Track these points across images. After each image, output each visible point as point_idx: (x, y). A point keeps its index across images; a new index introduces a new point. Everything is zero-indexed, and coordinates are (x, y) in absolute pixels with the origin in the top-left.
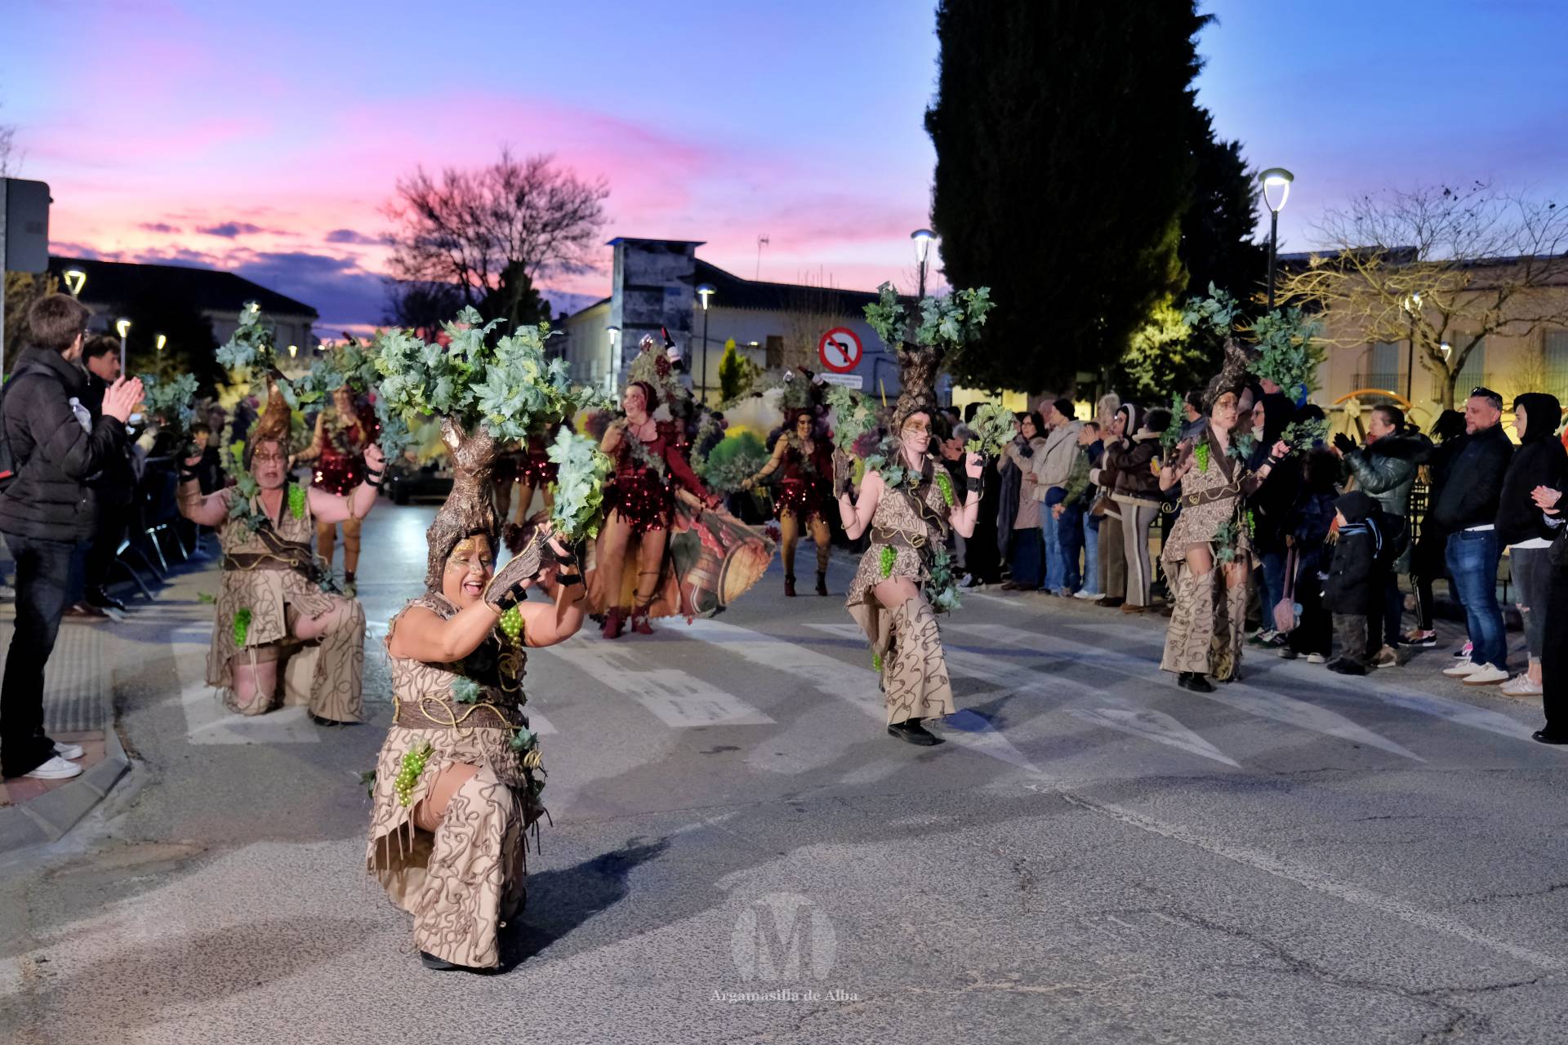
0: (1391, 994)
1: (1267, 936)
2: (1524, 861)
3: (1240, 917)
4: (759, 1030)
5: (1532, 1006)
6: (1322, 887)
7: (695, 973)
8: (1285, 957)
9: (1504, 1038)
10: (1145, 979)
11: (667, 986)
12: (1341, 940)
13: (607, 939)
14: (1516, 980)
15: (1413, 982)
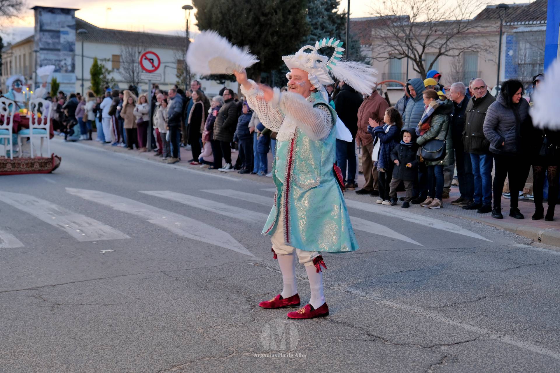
0: (415, 348)
1: (360, 326)
2: (467, 288)
3: (349, 318)
5: (475, 350)
6: (382, 302)
8: (369, 335)
9: (464, 364)
10: (309, 347)
12: (392, 326)
14: (467, 339)
15: (424, 342)
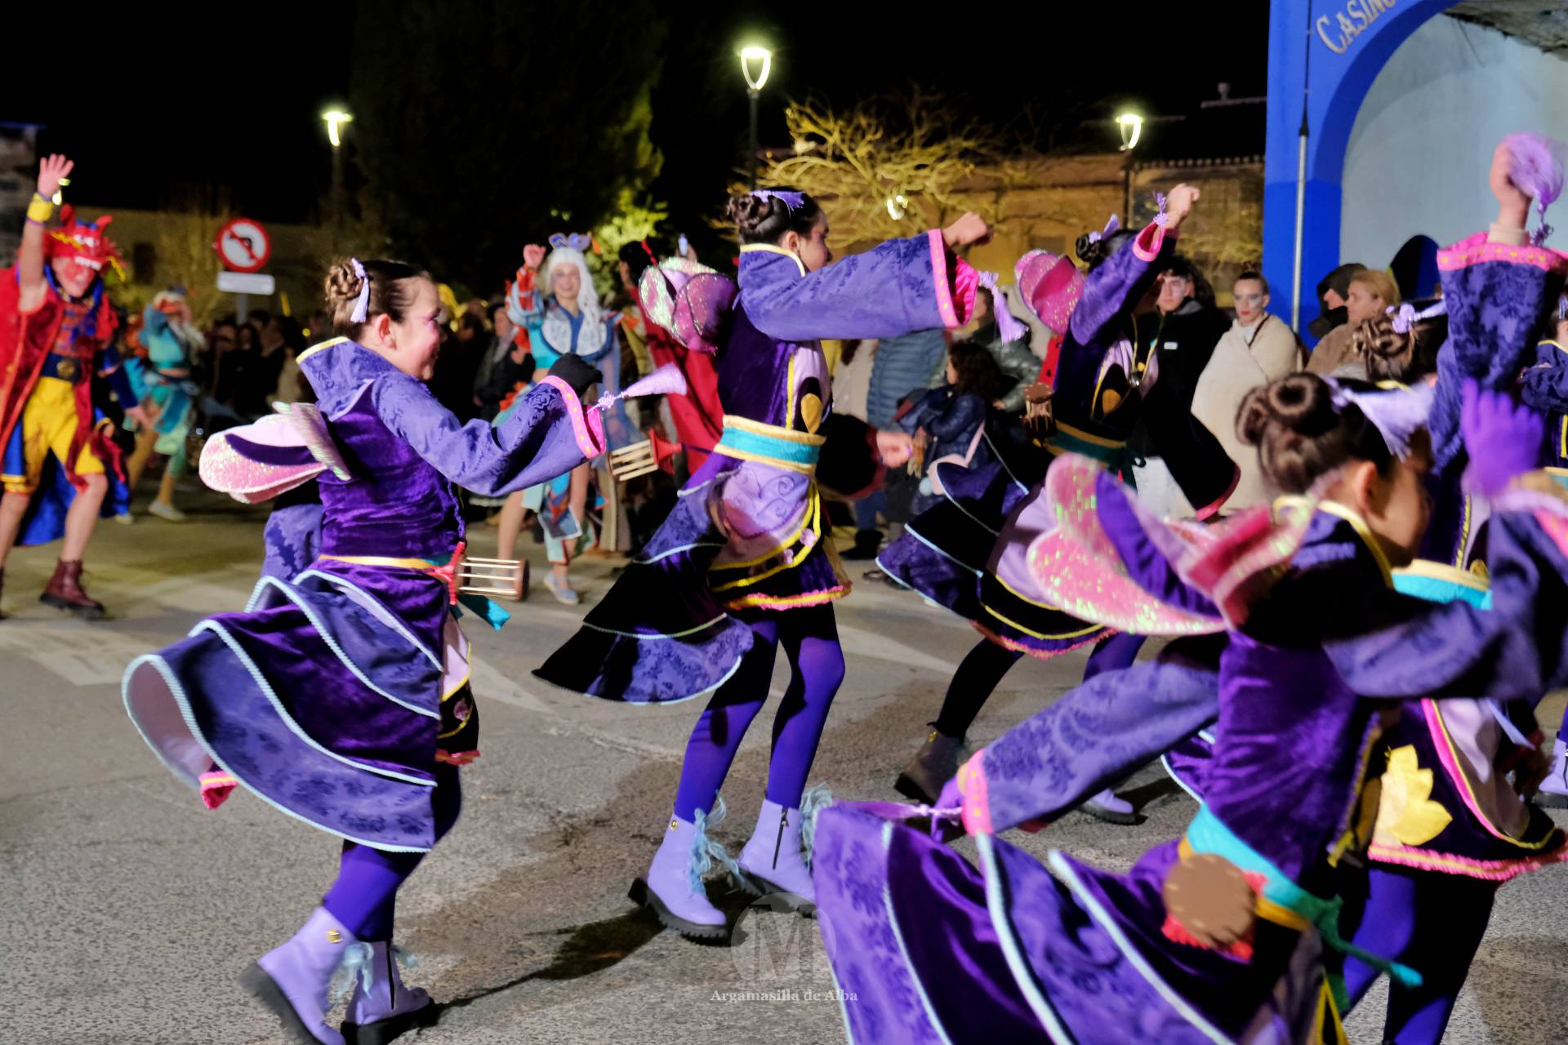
4: (263, 1034)
7: (162, 974)
11: (125, 992)
13: (32, 943)
